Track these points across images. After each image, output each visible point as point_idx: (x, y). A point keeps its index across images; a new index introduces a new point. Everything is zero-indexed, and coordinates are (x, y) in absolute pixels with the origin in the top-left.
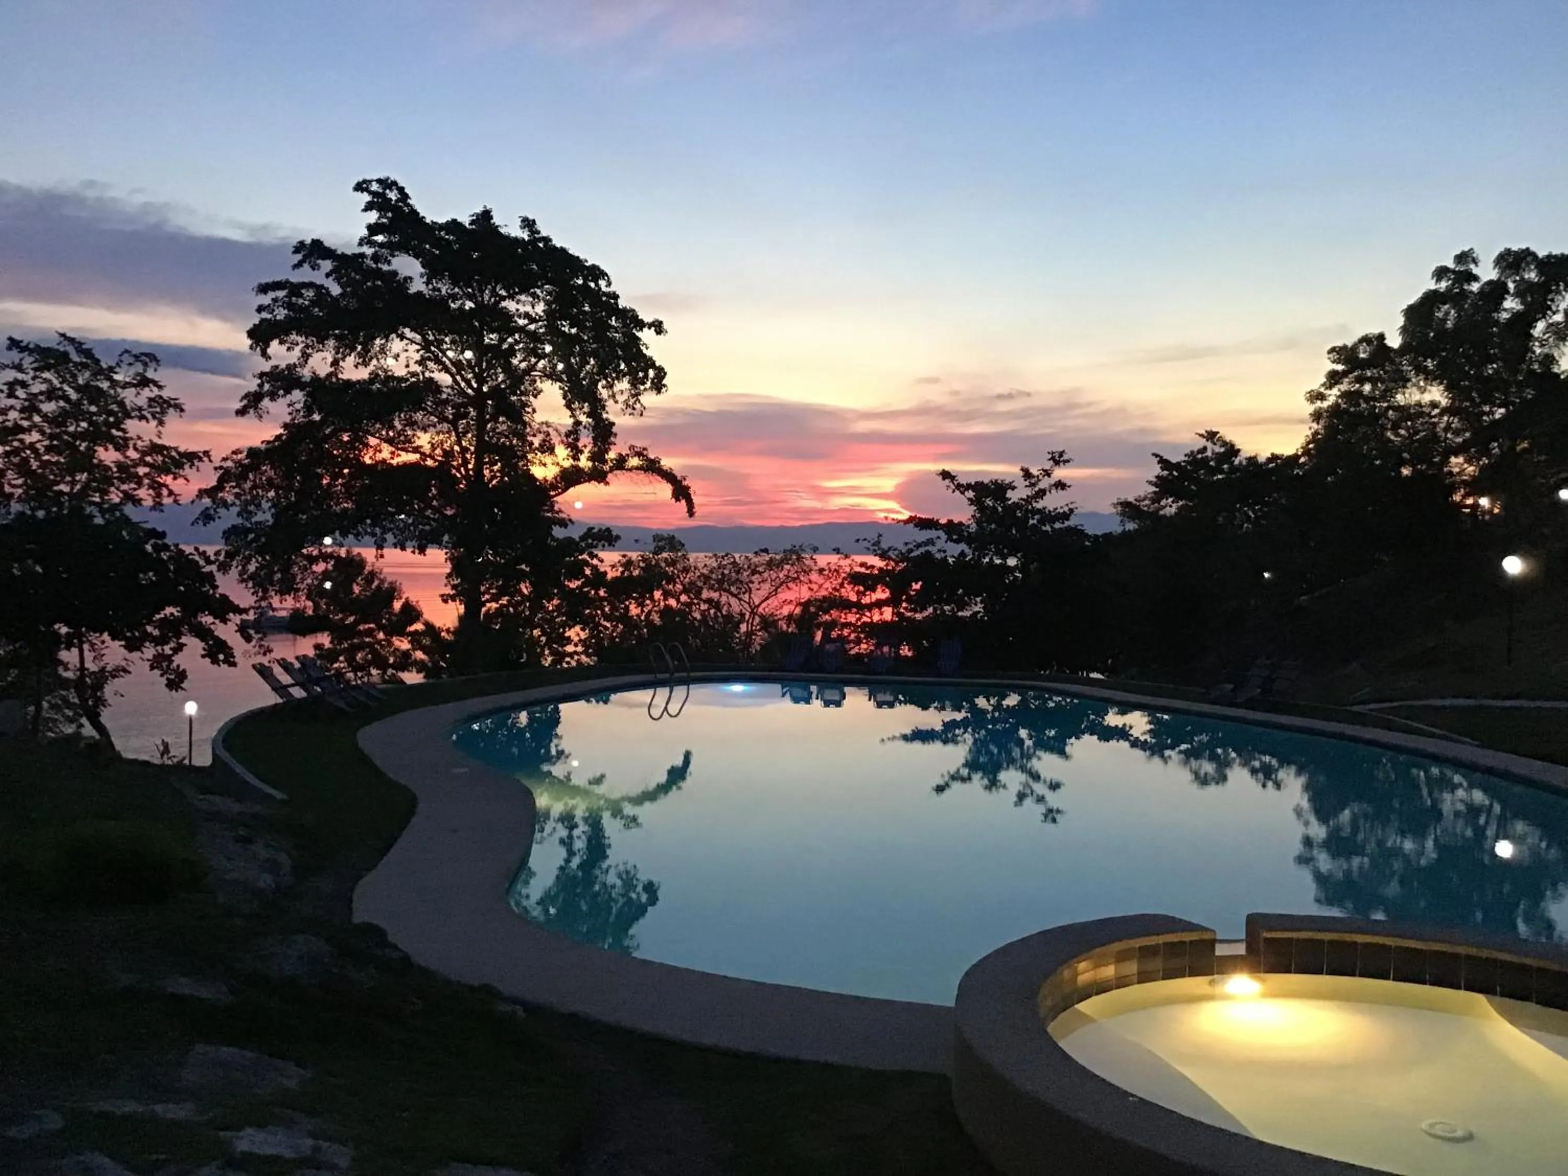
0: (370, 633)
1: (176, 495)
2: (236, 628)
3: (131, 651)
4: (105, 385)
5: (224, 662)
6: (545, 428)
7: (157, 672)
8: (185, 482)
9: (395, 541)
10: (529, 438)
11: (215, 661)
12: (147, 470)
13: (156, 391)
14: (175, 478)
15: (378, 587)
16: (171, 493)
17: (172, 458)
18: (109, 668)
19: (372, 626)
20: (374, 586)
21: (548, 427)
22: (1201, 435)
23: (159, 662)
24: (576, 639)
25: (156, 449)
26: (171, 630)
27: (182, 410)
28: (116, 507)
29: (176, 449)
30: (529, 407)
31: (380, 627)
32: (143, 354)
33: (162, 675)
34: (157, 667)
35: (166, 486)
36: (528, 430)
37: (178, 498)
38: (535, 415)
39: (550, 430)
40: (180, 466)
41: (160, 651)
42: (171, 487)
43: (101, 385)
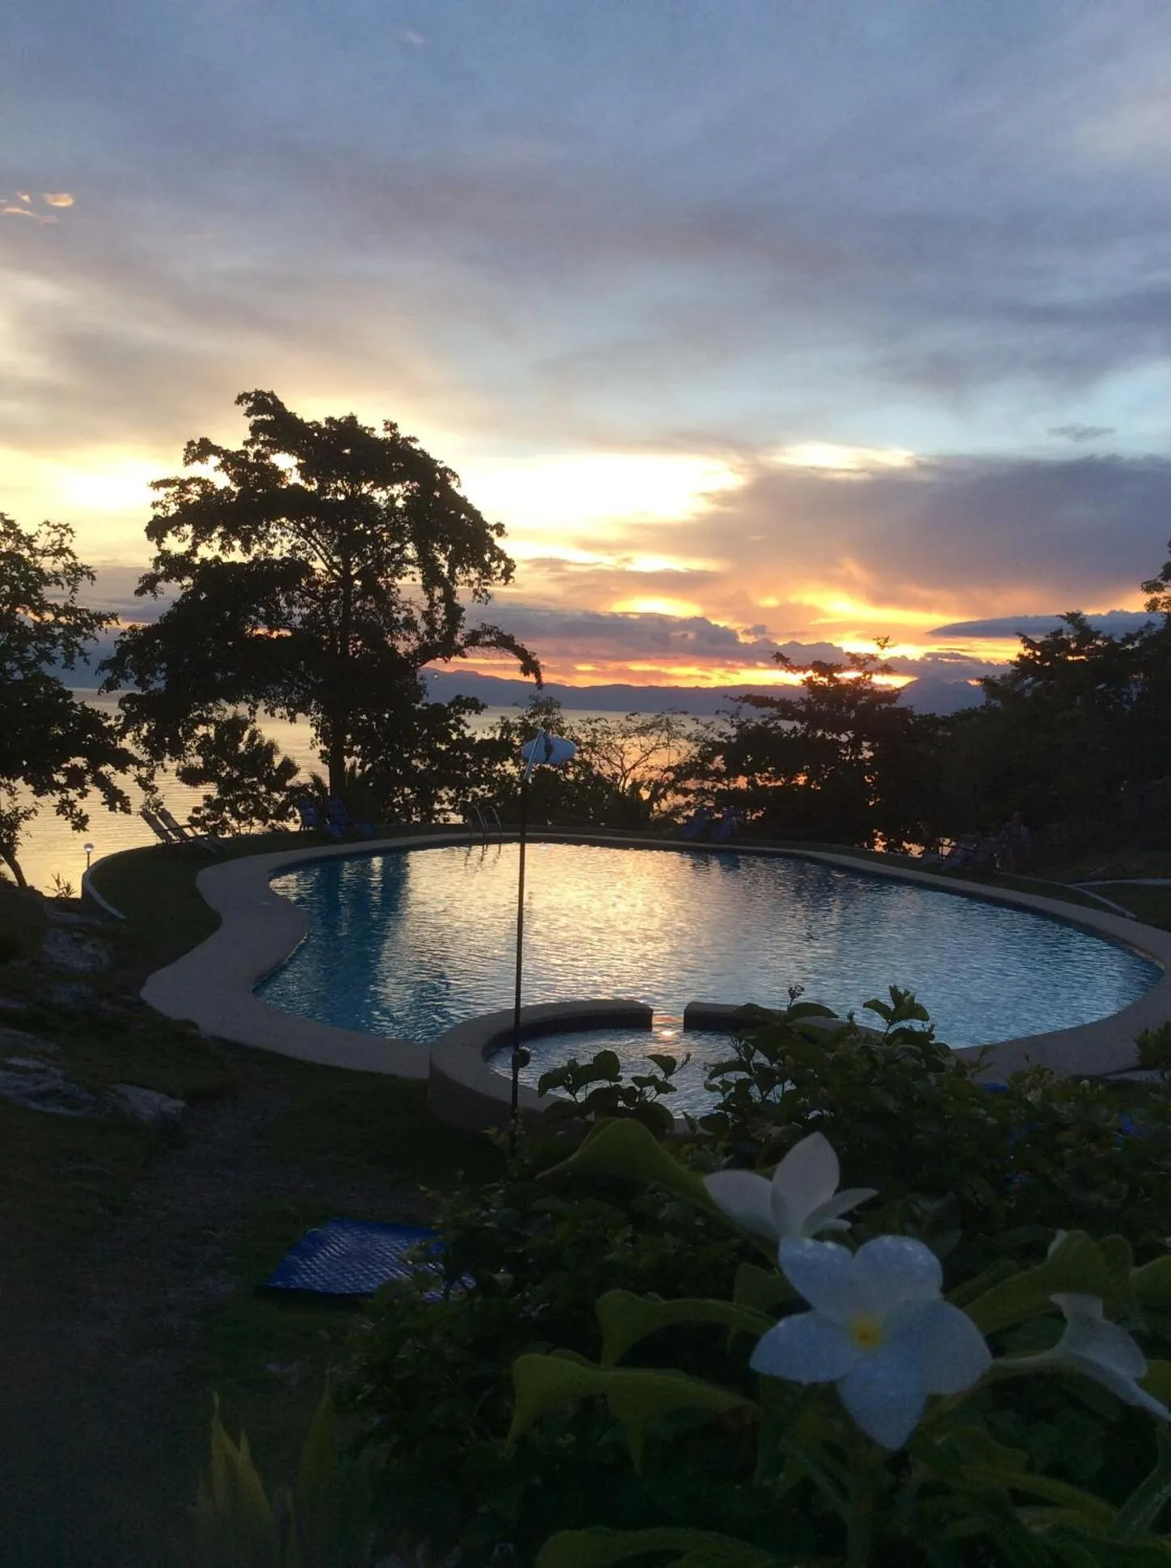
0: (253, 786)
1: (85, 655)
2: (135, 778)
3: (39, 796)
4: (26, 553)
5: (121, 809)
6: (408, 606)
7: (62, 817)
8: (95, 642)
9: (266, 708)
10: (395, 615)
11: (113, 808)
12: (61, 630)
13: (71, 560)
14: (85, 639)
15: (259, 744)
16: (82, 653)
17: (83, 620)
18: (21, 811)
19: (255, 779)
20: (256, 743)
21: (411, 605)
22: (1062, 617)
23: (64, 808)
24: (445, 797)
25: (69, 611)
26: (76, 779)
27: (94, 578)
28: (32, 665)
29: (87, 611)
30: (394, 587)
31: (261, 781)
32: (60, 525)
33: (66, 819)
34: (62, 812)
35: (77, 645)
36: (394, 608)
37: (88, 657)
38: (399, 595)
39: (413, 608)
40: (91, 627)
41: (65, 798)
42: (82, 646)
43: (22, 553)
